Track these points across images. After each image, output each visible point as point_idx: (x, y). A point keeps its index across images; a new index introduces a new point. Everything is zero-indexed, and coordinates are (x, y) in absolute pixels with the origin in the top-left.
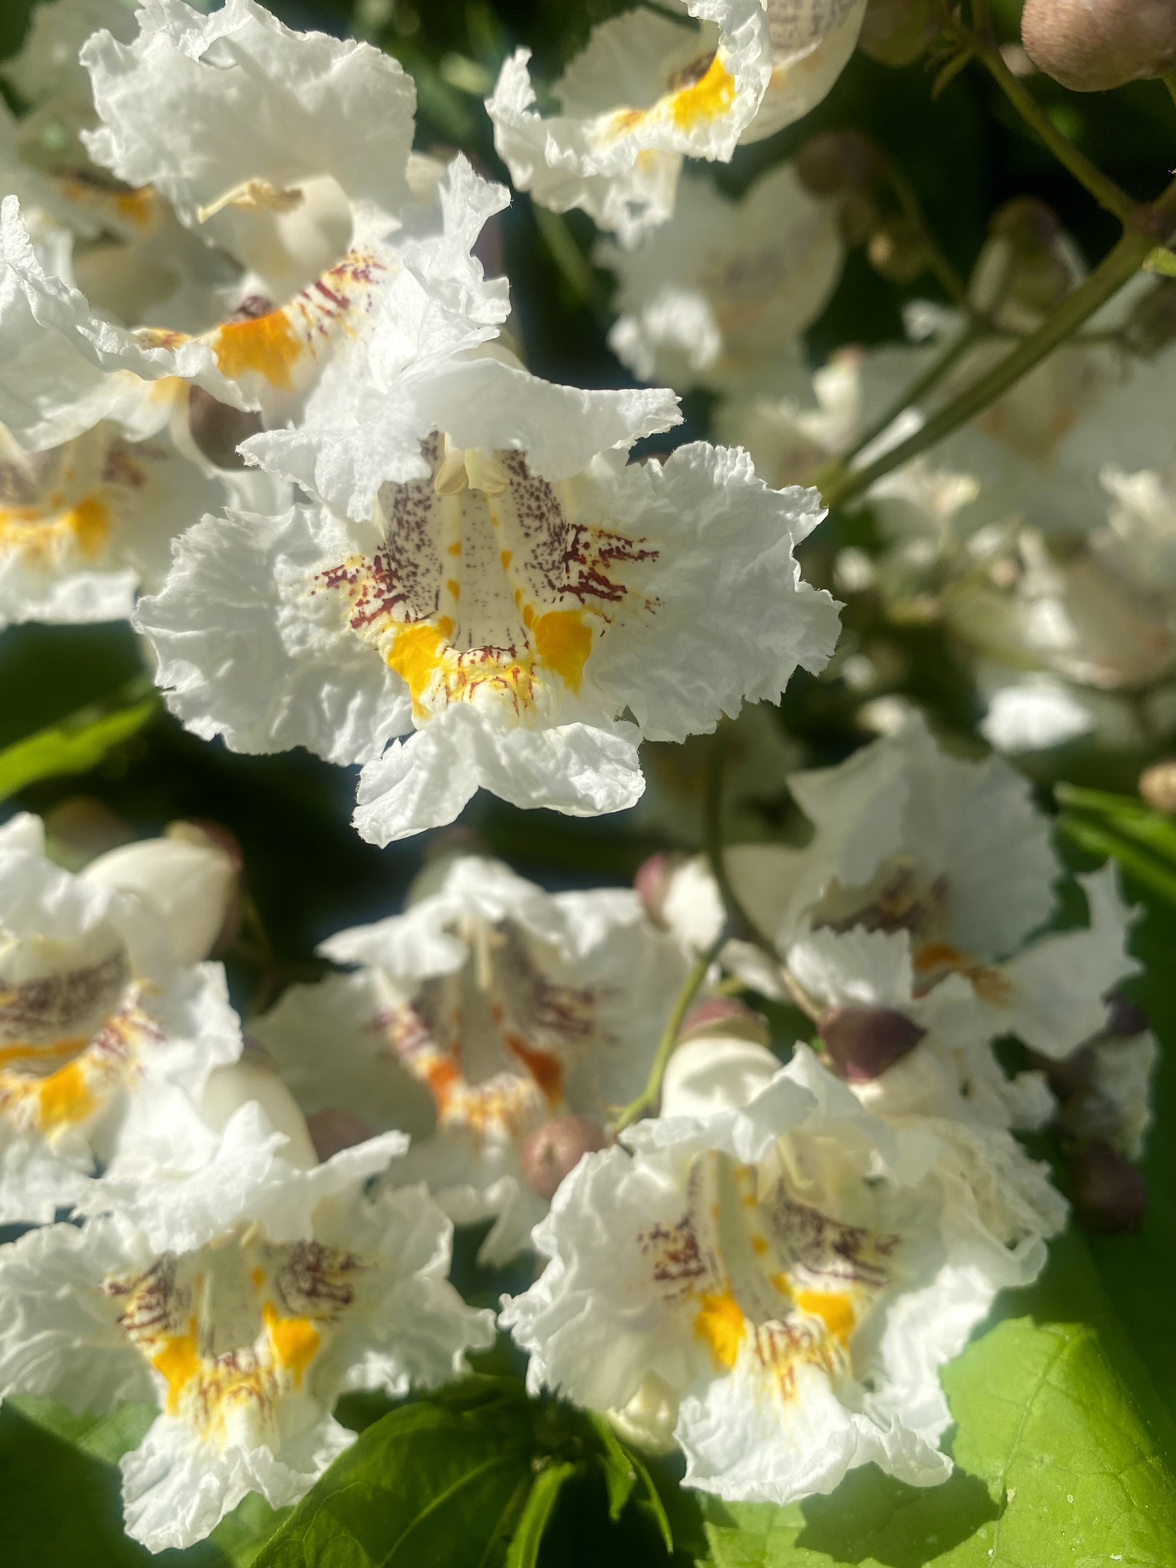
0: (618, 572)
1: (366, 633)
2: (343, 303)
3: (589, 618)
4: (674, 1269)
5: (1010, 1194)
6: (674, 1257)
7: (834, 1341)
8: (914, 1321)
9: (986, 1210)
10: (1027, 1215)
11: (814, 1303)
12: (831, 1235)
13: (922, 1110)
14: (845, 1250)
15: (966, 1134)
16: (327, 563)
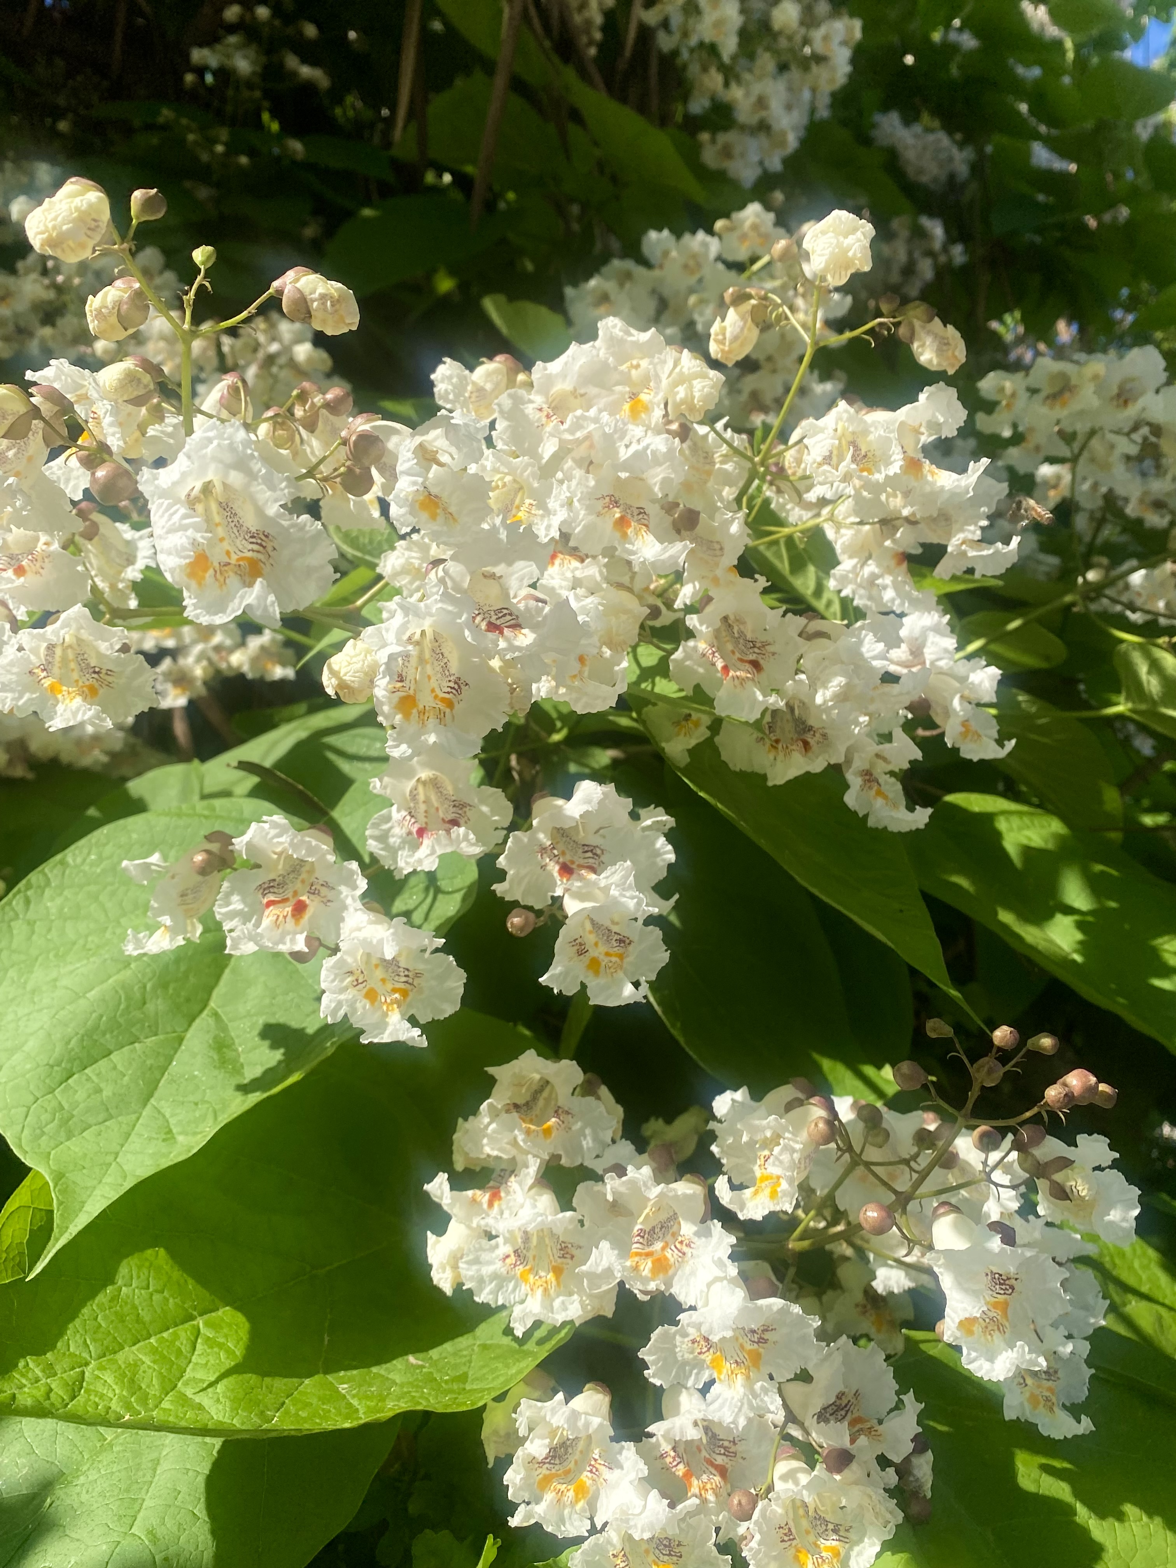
0: (766, 1336)
1: (703, 1357)
2: (684, 1254)
3: (761, 1350)
4: (786, 1538)
5: (883, 1509)
6: (785, 1534)
7: (835, 1560)
8: (859, 1554)
9: (877, 1515)
10: (889, 1516)
11: (828, 1549)
12: (831, 1526)
13: (856, 1483)
14: (835, 1531)
15: (869, 1490)
16: (691, 1337)
